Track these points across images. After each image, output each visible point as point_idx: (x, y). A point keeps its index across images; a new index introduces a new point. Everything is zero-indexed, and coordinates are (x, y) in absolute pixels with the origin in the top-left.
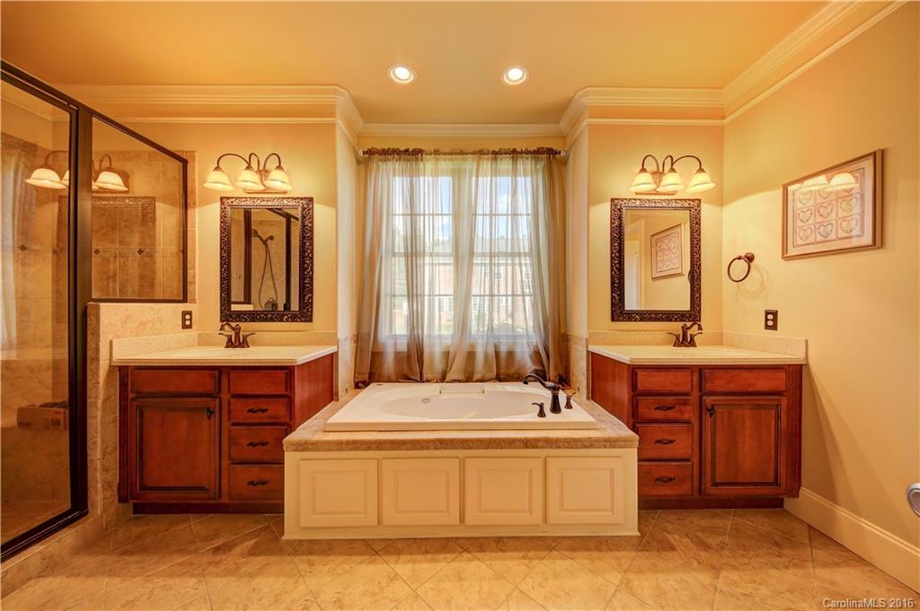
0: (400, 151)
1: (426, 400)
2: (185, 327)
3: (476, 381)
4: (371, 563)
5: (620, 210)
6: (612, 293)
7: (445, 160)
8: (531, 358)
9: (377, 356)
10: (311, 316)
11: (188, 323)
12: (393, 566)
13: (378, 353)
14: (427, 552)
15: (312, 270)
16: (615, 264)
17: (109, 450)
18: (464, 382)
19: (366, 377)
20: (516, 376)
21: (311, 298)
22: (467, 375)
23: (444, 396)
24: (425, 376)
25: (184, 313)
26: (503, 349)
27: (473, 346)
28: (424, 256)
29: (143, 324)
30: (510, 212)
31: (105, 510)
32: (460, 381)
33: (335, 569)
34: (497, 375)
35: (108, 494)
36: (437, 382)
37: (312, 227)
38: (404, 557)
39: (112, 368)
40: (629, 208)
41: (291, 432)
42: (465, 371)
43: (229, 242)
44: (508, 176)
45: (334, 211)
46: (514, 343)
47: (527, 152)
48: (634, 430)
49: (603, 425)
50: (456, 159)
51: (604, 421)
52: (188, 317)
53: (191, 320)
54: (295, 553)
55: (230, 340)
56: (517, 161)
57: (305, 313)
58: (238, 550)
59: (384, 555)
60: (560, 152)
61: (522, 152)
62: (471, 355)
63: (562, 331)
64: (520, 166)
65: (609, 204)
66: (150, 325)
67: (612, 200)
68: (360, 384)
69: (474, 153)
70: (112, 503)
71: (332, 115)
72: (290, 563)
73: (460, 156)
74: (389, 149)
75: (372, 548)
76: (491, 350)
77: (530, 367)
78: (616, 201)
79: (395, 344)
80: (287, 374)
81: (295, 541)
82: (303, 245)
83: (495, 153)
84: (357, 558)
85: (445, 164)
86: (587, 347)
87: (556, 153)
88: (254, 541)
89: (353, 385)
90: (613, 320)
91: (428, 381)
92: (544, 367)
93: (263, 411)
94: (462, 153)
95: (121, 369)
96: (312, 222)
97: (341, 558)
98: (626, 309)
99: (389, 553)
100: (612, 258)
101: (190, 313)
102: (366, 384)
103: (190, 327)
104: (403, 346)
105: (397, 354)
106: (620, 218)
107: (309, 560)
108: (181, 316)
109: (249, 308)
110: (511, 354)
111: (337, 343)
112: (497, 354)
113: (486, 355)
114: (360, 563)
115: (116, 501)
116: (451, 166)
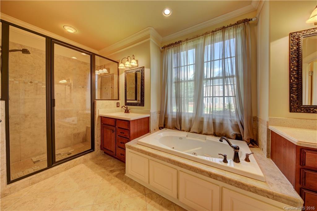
0: (174, 44)
1: (181, 138)
2: (117, 107)
3: (204, 134)
4: (142, 198)
5: (298, 39)
6: (290, 94)
7: (190, 42)
8: (232, 127)
9: (166, 119)
10: (144, 104)
11: (118, 106)
12: (147, 203)
13: (167, 118)
14: (161, 204)
15: (144, 90)
16: (294, 75)
17: (98, 136)
18: (198, 134)
19: (163, 126)
20: (224, 135)
21: (144, 99)
22: (200, 131)
23: (188, 138)
24: (182, 129)
25: (117, 103)
26: (217, 121)
27: (203, 118)
28: (182, 82)
29: (107, 106)
30: (221, 58)
31: (97, 151)
32: (196, 133)
33: (131, 194)
34: (214, 133)
35: (98, 147)
36: (187, 132)
37: (144, 76)
38: (153, 202)
39: (99, 116)
40: (306, 36)
41: (130, 141)
42: (199, 129)
43: (126, 83)
44: (220, 41)
45: (149, 69)
46: (223, 120)
47: (231, 26)
48: (301, 195)
49: (271, 180)
50: (195, 40)
51: (273, 177)
52: (118, 104)
53: (119, 105)
54: (125, 182)
55: (125, 111)
56: (225, 32)
57: (142, 104)
58: (114, 173)
59: (147, 197)
60: (252, 19)
61: (228, 27)
62: (202, 122)
63: (254, 115)
64: (226, 34)
65: (288, 37)
66: (108, 106)
67: (291, 34)
68: (161, 128)
69: (203, 35)
70: (99, 149)
71: (149, 37)
72: (122, 185)
73: (197, 38)
74: (170, 44)
75: (145, 192)
76: (211, 121)
77: (232, 132)
78: (294, 34)
79: (172, 115)
80: (128, 123)
81: (127, 177)
82: (142, 82)
83: (213, 32)
84: (139, 194)
85: (190, 44)
86: (268, 126)
87: (249, 20)
88: (119, 172)
89: (158, 128)
90: (291, 111)
91: (184, 131)
92: (240, 132)
93: (124, 133)
94: (197, 37)
95: (101, 117)
96: (144, 75)
97: (135, 191)
98: (304, 104)
99: (149, 197)
100: (291, 72)
101: (119, 103)
102: (163, 128)
103: (119, 106)
104: (175, 117)
105: (173, 119)
106: (298, 44)
107: (127, 186)
108: (116, 104)
109: (136, 102)
110: (221, 124)
111: (150, 113)
112: (214, 123)
113: (208, 123)
114: (139, 196)
115: (100, 149)
116: (193, 44)
